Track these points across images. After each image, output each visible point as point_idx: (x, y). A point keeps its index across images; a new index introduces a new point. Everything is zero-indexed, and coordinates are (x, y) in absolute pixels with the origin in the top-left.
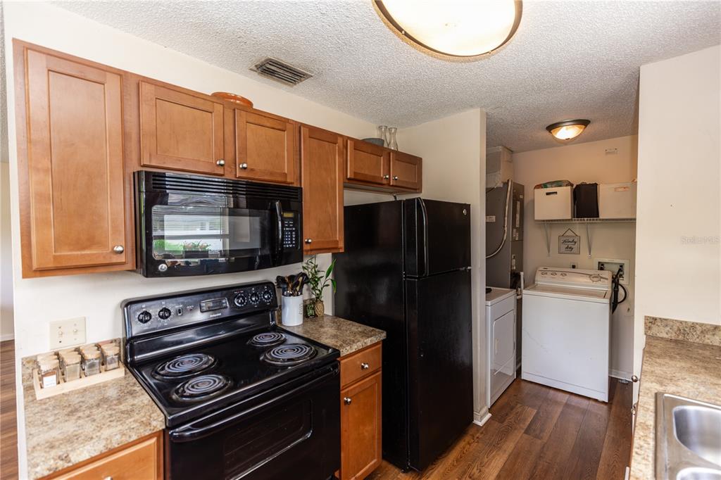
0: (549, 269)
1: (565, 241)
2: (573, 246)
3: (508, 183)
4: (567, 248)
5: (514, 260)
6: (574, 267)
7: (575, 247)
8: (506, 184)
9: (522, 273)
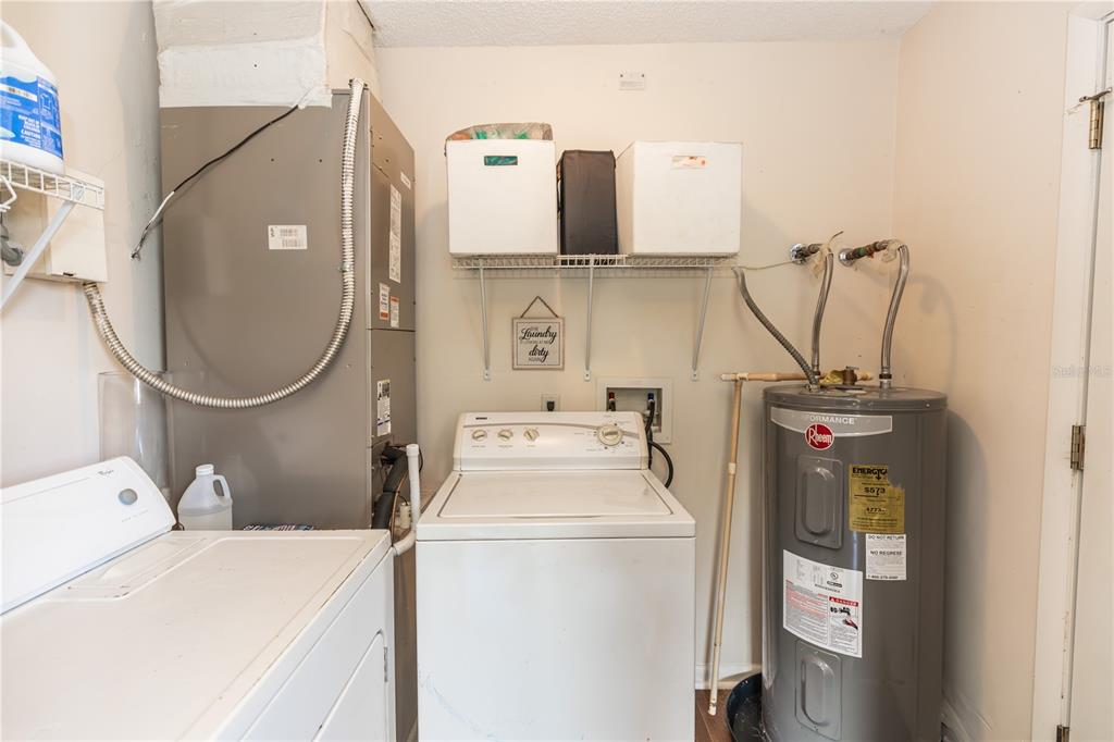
0: (493, 418)
1: (527, 334)
2: (547, 347)
3: (348, 94)
4: (533, 353)
5: (386, 401)
6: (551, 407)
7: (551, 348)
8: (342, 96)
9: (412, 451)
